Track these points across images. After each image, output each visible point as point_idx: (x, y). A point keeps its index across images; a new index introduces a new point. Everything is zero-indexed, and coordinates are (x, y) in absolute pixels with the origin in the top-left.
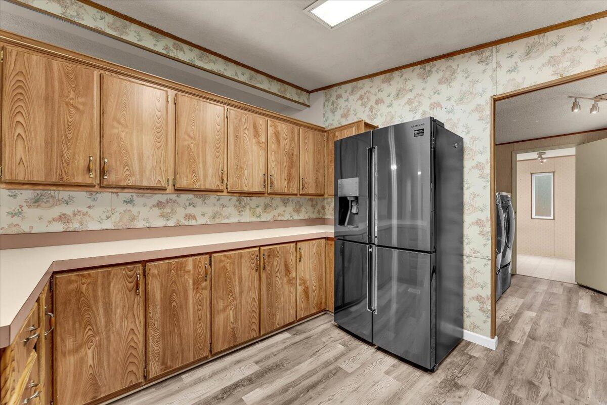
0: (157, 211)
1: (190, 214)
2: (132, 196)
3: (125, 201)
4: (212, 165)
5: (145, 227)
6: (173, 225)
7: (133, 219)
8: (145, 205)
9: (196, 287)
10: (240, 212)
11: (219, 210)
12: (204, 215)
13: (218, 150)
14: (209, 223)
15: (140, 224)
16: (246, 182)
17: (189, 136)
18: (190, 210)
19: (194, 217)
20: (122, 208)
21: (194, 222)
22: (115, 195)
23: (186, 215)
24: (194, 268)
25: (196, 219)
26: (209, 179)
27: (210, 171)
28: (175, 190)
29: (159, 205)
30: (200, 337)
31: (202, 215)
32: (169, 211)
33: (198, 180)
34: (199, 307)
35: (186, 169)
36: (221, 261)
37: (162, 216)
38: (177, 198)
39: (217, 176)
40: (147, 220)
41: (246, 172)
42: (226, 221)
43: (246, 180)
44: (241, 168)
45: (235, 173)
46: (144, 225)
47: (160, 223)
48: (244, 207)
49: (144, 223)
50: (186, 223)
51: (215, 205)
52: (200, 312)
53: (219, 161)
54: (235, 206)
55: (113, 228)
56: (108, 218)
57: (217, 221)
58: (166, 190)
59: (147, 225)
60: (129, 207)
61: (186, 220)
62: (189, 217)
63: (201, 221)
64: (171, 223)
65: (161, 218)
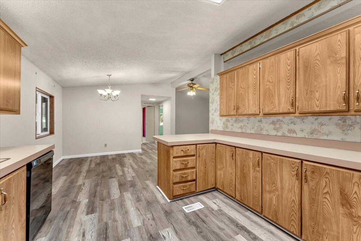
0: (272, 126)
1: (291, 129)
2: (261, 118)
3: (258, 121)
4: (284, 96)
5: (266, 134)
6: (281, 135)
7: (261, 130)
8: (266, 123)
9: (254, 168)
10: (344, 131)
11: (317, 127)
12: (302, 131)
13: (288, 84)
14: (307, 137)
15: (265, 133)
16: (318, 103)
17: (270, 82)
18: (292, 127)
19: (294, 132)
20: (257, 124)
21: (294, 135)
22: (255, 118)
23: (289, 130)
24: (253, 157)
25: (296, 133)
26: (282, 105)
27: (283, 100)
28: (264, 114)
29: (273, 123)
30: (256, 198)
31: (301, 131)
32: (278, 126)
33: (275, 107)
34: (256, 181)
35: (268, 102)
36: (267, 159)
37: (274, 129)
38: (283, 119)
39: (288, 102)
40: (267, 131)
41: (317, 95)
42: (325, 137)
43: (318, 101)
44: (311, 91)
45: (305, 98)
46: (266, 133)
47: (273, 133)
48: (351, 126)
49: (266, 132)
50: (289, 135)
51: (313, 123)
52: (256, 184)
53: (290, 91)
54: (337, 125)
55: (254, 133)
56: (253, 128)
57: (315, 136)
58: (259, 115)
59: (267, 133)
60: (260, 124)
61: (288, 133)
62: (290, 131)
63: (300, 135)
64: (280, 134)
65: (274, 131)
